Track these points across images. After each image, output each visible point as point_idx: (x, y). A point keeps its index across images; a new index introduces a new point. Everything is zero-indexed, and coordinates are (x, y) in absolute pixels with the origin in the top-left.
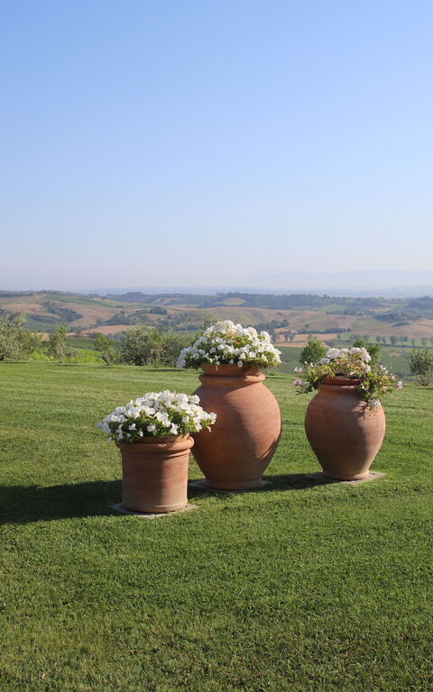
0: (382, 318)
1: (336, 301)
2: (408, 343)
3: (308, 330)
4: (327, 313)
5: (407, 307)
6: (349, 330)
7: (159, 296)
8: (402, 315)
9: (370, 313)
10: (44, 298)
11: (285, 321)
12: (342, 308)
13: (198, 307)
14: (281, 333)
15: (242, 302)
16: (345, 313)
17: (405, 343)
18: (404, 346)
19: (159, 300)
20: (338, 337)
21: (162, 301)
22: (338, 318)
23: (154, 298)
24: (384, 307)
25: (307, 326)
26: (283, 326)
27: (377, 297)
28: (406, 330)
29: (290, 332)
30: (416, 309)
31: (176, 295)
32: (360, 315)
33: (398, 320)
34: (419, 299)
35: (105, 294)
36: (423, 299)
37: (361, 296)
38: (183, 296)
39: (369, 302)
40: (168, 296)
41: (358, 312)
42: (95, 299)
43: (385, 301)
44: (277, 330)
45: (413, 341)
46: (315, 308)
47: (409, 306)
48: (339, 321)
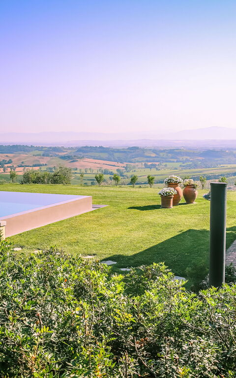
0: (63, 158)
1: (38, 149)
2: (78, 171)
3: (23, 165)
4: (34, 155)
5: (76, 152)
6: (46, 165)
8: (75, 156)
9: (57, 155)
11: (10, 160)
12: (42, 153)
14: (8, 167)
16: (43, 155)
17: (76, 171)
18: (76, 173)
20: (40, 168)
22: (40, 158)
24: (64, 152)
25: (22, 163)
26: (9, 163)
27: (60, 146)
28: (77, 164)
29: (13, 166)
30: (81, 153)
32: (51, 156)
33: (72, 159)
34: (82, 147)
36: (85, 147)
37: (51, 146)
39: (55, 149)
41: (51, 155)
43: (65, 149)
44: (6, 165)
45: (80, 170)
46: (26, 153)
47: (78, 151)
48: (40, 160)
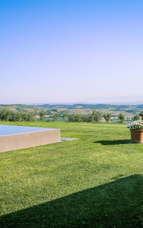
0: (128, 111)
1: (113, 106)
4: (110, 110)
5: (136, 108)
6: (118, 116)
7: (54, 106)
8: (136, 110)
9: (125, 110)
10: (17, 107)
13: (67, 109)
15: (82, 107)
16: (116, 110)
19: (54, 107)
20: (114, 118)
21: (55, 107)
23: (53, 106)
24: (129, 108)
27: (127, 105)
30: (139, 109)
31: (60, 105)
32: (121, 111)
33: (134, 112)
34: (140, 105)
35: (36, 105)
36: (142, 105)
37: (121, 105)
38: (62, 105)
39: (124, 106)
40: (57, 105)
42: (33, 107)
43: (129, 106)
46: (106, 109)
47: (137, 107)
48: (114, 113)
